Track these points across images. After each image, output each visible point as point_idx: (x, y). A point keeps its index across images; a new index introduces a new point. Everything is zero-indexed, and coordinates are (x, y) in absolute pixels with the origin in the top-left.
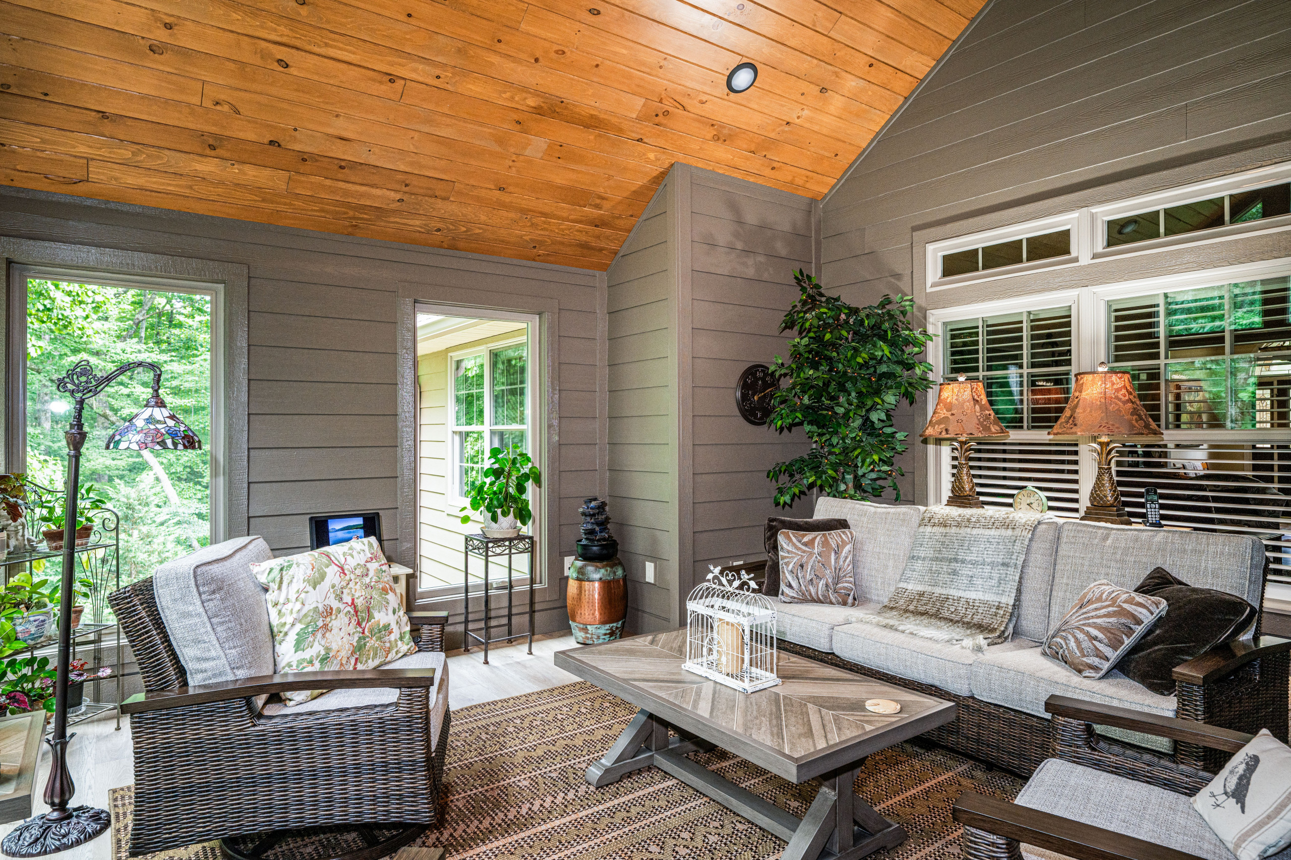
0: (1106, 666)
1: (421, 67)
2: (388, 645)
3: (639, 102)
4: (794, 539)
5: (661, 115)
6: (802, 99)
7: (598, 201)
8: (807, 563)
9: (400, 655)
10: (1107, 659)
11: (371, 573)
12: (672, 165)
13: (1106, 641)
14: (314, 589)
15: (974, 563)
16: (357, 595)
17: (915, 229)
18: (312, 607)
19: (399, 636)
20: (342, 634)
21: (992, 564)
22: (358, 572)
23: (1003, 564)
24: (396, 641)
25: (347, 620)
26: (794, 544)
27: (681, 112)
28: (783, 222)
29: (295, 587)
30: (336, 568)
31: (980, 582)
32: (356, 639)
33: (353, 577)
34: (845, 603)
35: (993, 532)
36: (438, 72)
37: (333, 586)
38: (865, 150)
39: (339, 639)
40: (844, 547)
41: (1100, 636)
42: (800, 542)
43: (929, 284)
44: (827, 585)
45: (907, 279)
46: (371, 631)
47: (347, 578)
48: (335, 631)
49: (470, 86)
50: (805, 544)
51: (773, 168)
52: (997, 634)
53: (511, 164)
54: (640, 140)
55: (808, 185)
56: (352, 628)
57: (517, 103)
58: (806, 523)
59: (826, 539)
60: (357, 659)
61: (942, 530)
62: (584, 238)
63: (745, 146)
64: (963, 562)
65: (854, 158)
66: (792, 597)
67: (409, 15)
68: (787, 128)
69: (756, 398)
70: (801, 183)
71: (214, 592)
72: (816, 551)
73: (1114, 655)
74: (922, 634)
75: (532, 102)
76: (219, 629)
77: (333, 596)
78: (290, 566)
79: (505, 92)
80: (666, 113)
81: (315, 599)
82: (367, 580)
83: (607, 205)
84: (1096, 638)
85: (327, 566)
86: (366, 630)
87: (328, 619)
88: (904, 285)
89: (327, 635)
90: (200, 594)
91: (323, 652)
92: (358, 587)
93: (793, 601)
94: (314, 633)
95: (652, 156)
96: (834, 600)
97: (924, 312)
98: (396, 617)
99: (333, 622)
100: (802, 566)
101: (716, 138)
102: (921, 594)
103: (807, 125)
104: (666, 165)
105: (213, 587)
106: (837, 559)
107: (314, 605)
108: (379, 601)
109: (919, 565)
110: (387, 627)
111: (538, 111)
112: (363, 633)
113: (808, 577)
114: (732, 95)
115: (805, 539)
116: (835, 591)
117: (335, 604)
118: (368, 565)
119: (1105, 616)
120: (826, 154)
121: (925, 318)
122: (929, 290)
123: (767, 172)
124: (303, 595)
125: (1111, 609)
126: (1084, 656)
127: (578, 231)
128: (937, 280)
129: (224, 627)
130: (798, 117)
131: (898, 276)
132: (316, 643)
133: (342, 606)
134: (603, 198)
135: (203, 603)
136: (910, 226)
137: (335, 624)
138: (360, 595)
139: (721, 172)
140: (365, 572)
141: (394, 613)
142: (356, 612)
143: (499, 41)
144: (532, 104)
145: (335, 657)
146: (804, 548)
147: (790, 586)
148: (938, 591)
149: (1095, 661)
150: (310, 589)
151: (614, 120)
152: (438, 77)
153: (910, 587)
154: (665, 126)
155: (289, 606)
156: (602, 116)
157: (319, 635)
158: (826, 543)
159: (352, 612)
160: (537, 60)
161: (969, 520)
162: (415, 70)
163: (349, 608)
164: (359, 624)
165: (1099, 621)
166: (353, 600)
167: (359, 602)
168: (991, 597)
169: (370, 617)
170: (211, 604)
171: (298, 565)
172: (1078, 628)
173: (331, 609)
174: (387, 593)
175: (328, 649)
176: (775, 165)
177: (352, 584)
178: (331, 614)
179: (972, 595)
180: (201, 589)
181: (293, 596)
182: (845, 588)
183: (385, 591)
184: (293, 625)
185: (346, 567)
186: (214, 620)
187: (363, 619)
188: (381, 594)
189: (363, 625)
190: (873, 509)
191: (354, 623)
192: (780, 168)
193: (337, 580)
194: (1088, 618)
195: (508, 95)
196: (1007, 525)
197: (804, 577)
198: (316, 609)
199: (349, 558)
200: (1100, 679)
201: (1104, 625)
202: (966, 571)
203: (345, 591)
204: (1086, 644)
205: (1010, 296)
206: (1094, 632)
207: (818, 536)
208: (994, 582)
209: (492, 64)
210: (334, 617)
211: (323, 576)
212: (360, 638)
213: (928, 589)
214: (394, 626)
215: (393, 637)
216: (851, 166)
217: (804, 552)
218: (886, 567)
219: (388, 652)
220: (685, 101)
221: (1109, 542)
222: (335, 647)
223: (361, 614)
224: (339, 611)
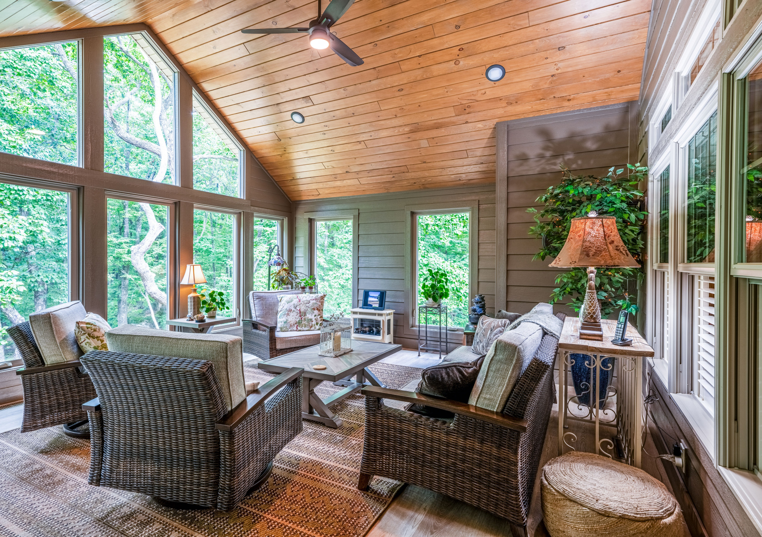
11: (310, 303)
12: (496, 125)
20: (293, 317)
22: (305, 302)
27: (476, 103)
30: (298, 299)
32: (298, 319)
33: (303, 303)
36: (369, 135)
46: (305, 319)
53: (420, 152)
56: (297, 317)
57: (402, 132)
68: (554, 78)
77: (293, 307)
79: (395, 131)
80: (469, 107)
81: (287, 306)
82: (308, 305)
94: (284, 315)
103: (571, 69)
104: (493, 127)
110: (311, 320)
111: (412, 131)
112: (301, 319)
114: (497, 83)
117: (293, 309)
130: (557, 70)
137: (291, 314)
138: (303, 309)
141: (315, 316)
142: (300, 313)
144: (408, 130)
145: (289, 323)
150: (287, 303)
151: (445, 120)
152: (372, 136)
156: (439, 121)
160: (396, 116)
162: (363, 137)
163: (298, 311)
164: (300, 316)
166: (300, 309)
167: (302, 310)
169: (305, 315)
175: (287, 320)
177: (301, 305)
178: (291, 311)
180: (255, 297)
183: (314, 309)
184: (280, 312)
185: (302, 300)
188: (311, 310)
191: (298, 315)
195: (398, 131)
199: (305, 298)
203: (298, 306)
211: (292, 301)
214: (314, 320)
215: (313, 323)
219: (311, 327)
222: (289, 320)
223: (302, 314)
224: (294, 311)
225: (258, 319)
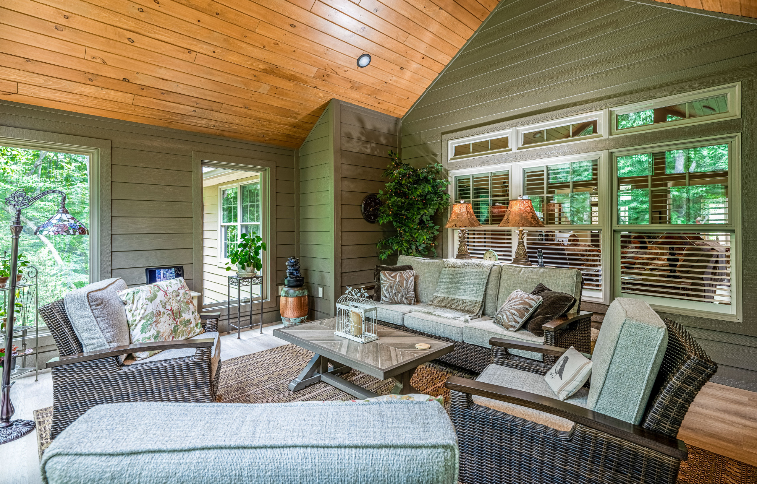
0: (518, 326)
1: (205, 46)
2: (189, 329)
3: (315, 69)
4: (387, 275)
5: (325, 76)
6: (392, 72)
7: (295, 115)
8: (393, 285)
9: (196, 334)
10: (519, 323)
11: (181, 295)
12: (331, 100)
13: (518, 315)
14: (151, 302)
15: (466, 284)
16: (173, 305)
17: (443, 133)
18: (150, 312)
19: (195, 325)
20: (166, 324)
21: (474, 284)
22: (174, 294)
23: (478, 284)
24: (194, 327)
25: (168, 318)
26: (387, 277)
27: (335, 75)
28: (384, 128)
29: (141, 302)
30: (163, 293)
31: (468, 292)
32: (173, 326)
33: (171, 297)
34: (410, 304)
35: (474, 270)
36: (214, 49)
37: (161, 301)
38: (421, 96)
39: (164, 327)
40: (410, 278)
41: (516, 313)
42: (390, 276)
43: (449, 159)
44: (402, 296)
45: (439, 156)
46: (181, 323)
47: (169, 297)
48: (162, 323)
49: (230, 57)
50: (392, 277)
51: (379, 103)
52: (475, 314)
53: (251, 96)
54: (316, 87)
55: (395, 111)
56: (171, 322)
57: (254, 66)
58: (393, 267)
59: (402, 275)
60: (173, 337)
61: (453, 269)
62: (289, 133)
63: (366, 92)
64: (461, 283)
65: (416, 100)
66: (387, 302)
67: (199, 21)
68: (385, 85)
69: (371, 210)
70: (392, 110)
71: (98, 305)
72: (397, 280)
73: (521, 321)
74: (443, 315)
75: (262, 66)
76: (101, 323)
77: (161, 306)
78: (138, 292)
79: (248, 61)
80: (328, 75)
81: (151, 308)
82: (179, 298)
83: (300, 117)
84: (514, 314)
85: (158, 292)
86: (178, 323)
87: (158, 317)
88: (438, 159)
89: (158, 325)
90: (90, 306)
91: (156, 334)
92: (174, 301)
93: (387, 303)
94: (151, 324)
95: (321, 95)
96: (405, 302)
97: (447, 171)
98: (194, 315)
99: (161, 319)
100: (391, 287)
101: (352, 88)
102: (444, 298)
103: (395, 84)
104: (328, 100)
105: (97, 303)
106: (407, 284)
107: (151, 311)
108: (185, 309)
109: (443, 285)
110: (189, 321)
111: (265, 71)
112: (177, 324)
113: (394, 292)
114: (359, 68)
115: (392, 275)
116: (406, 298)
117: (162, 310)
118: (179, 291)
119: (518, 305)
120: (403, 97)
121: (447, 174)
122: (449, 162)
123: (376, 105)
124: (145, 306)
125: (520, 301)
126: (509, 322)
127: (285, 129)
128: (452, 157)
129: (104, 322)
130: (390, 80)
131: (436, 155)
132: (152, 329)
133: (165, 311)
134: (298, 114)
135: (92, 310)
136: (441, 132)
137: (162, 319)
138: (175, 305)
139: (354, 104)
140: (178, 294)
141: (193, 313)
142: (173, 314)
143: (245, 37)
144: (262, 68)
145: (162, 336)
146: (392, 279)
147: (386, 296)
148: (451, 296)
149: (513, 324)
150: (149, 303)
151: (303, 77)
152: (214, 52)
153: (439, 295)
154: (328, 81)
155: (138, 311)
156: (297, 75)
157: (154, 325)
158: (401, 276)
159: (171, 314)
160: (264, 47)
161: (464, 265)
162: (202, 48)
163: (169, 312)
164: (174, 319)
165: (515, 307)
166: (171, 308)
167: (175, 309)
168: (473, 298)
169: (180, 316)
170: (96, 311)
171: (142, 291)
172: (507, 310)
173: (160, 312)
174: (189, 304)
175: (158, 332)
176: (380, 101)
177: (171, 300)
178: (160, 315)
179: (465, 298)
180: (91, 304)
181: (140, 306)
182: (410, 297)
183: (188, 303)
184: (140, 321)
185: (168, 292)
186: (98, 319)
187: (177, 317)
188: (186, 305)
189: (177, 320)
190: (423, 261)
191: (172, 319)
192: (382, 103)
193: (163, 298)
194: (511, 306)
195: (250, 62)
196: (480, 267)
197: (392, 292)
198: (152, 313)
199: (169, 287)
200: (516, 331)
201: (518, 308)
202: (462, 287)
203: (167, 304)
204: (510, 317)
205: (484, 165)
206: (514, 312)
207: (398, 274)
208: (474, 292)
209: (242, 47)
210: (161, 316)
211: (155, 296)
212: (175, 326)
213: (446, 296)
214: (192, 320)
215: (192, 325)
216: (415, 103)
217: (392, 281)
218: (429, 286)
219: (190, 332)
220: (337, 70)
221: (521, 273)
222: (162, 331)
223: (176, 315)
224: (164, 313)
225: (113, 345)
